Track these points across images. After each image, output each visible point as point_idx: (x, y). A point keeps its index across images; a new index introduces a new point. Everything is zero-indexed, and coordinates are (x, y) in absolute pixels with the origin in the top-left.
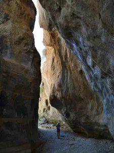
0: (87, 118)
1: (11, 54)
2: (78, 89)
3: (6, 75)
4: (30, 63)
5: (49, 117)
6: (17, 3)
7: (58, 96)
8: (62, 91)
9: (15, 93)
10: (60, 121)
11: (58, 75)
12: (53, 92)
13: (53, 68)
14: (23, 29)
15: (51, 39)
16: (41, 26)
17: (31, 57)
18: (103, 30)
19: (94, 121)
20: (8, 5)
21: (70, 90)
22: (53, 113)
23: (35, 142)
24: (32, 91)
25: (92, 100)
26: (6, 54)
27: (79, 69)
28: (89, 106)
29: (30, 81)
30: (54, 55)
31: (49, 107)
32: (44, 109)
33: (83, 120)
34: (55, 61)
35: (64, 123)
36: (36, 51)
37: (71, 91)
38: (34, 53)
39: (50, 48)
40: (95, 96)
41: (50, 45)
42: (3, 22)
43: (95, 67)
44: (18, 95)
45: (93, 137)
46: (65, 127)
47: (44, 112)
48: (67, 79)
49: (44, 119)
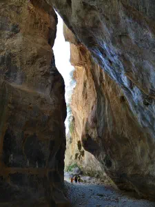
0: (136, 167)
1: (22, 77)
2: (119, 124)
3: (13, 107)
4: (48, 90)
5: (84, 166)
6: (29, 9)
7: (93, 136)
8: (98, 128)
9: (25, 132)
10: (98, 172)
11: (91, 105)
12: (87, 130)
13: (85, 95)
14: (38, 43)
15: (80, 56)
16: (67, 40)
17: (50, 81)
18: (127, 20)
19: (146, 173)
20: (17, 12)
21: (108, 127)
22: (89, 160)
23: (57, 203)
24: (51, 129)
25: (142, 141)
26: (15, 79)
27: (120, 95)
28: (138, 150)
29: (47, 115)
30: (86, 78)
31: (83, 151)
32: (77, 155)
33: (129, 171)
34: (88, 86)
35: (105, 174)
36: (58, 72)
37: (110, 129)
38: (54, 75)
39: (80, 68)
40: (145, 135)
41: (80, 64)
42: (11, 36)
43: (134, 89)
44: (30, 134)
45: (147, 198)
46: (106, 181)
47: (76, 158)
48: (105, 110)
49: (77, 169)
